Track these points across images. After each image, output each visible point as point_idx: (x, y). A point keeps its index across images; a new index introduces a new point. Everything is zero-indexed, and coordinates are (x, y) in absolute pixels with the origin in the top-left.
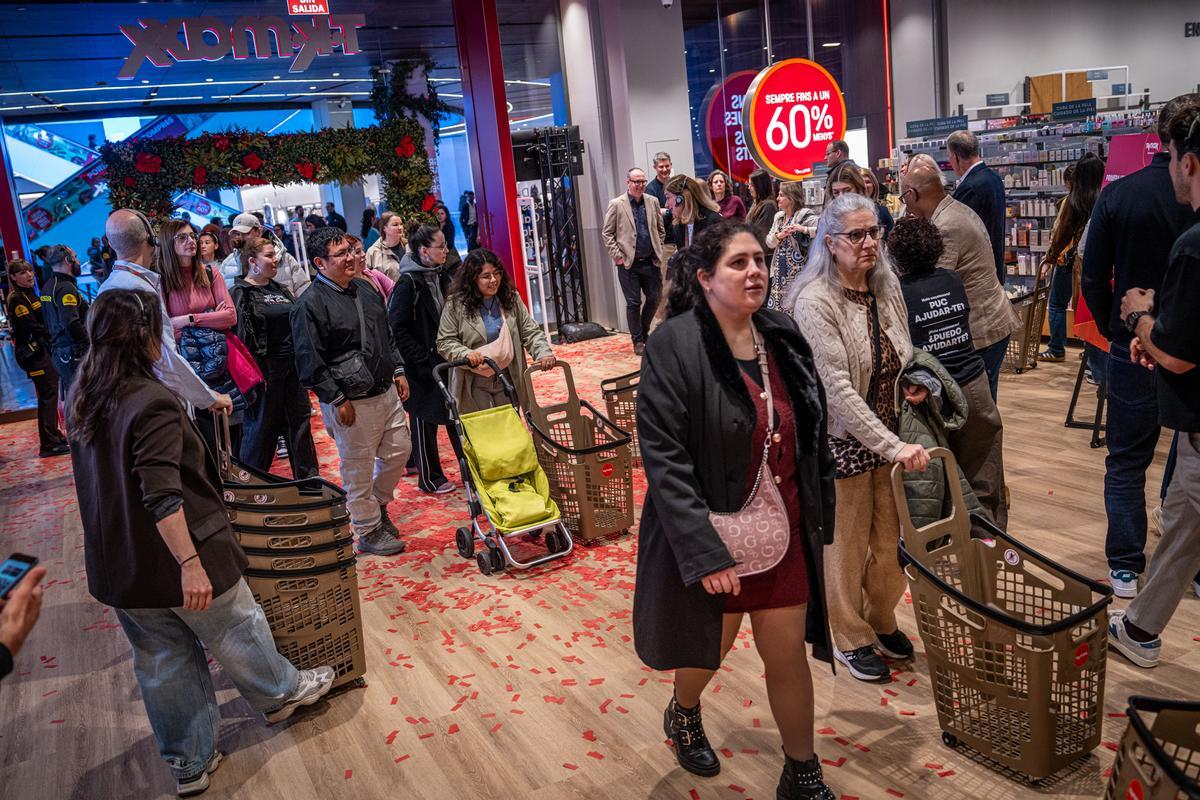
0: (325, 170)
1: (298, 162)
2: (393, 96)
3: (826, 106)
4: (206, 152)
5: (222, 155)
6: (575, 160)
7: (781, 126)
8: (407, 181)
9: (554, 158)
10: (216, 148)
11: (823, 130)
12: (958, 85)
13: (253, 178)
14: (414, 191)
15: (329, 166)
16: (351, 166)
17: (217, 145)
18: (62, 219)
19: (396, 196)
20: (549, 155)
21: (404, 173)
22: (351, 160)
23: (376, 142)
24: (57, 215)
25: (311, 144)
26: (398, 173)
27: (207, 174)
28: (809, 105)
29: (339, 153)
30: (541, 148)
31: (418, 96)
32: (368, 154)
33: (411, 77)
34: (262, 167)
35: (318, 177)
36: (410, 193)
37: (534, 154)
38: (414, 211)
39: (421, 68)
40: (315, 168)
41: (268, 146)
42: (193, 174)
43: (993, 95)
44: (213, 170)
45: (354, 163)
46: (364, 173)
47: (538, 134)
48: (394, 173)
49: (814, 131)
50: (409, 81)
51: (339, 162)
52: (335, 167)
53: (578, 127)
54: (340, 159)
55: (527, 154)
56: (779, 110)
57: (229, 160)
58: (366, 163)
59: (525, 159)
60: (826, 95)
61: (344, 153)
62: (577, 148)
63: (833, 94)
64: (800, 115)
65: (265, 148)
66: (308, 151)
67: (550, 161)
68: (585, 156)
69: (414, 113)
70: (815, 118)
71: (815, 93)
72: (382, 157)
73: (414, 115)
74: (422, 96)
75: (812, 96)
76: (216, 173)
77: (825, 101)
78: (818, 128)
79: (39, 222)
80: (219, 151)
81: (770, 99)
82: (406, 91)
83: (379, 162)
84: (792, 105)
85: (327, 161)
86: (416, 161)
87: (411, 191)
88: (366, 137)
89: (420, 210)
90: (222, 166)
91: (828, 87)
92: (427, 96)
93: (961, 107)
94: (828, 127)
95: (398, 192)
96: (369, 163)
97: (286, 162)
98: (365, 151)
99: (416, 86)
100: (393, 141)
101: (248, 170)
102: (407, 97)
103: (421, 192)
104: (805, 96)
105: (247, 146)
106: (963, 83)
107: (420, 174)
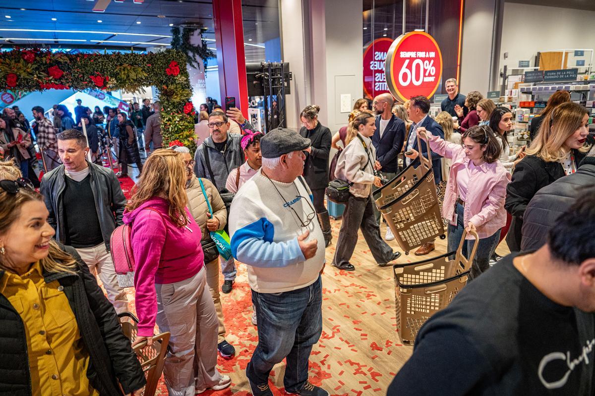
0: (112, 82)
1: (92, 74)
2: (183, 44)
3: (432, 62)
4: (15, 62)
5: (30, 65)
6: (286, 84)
7: (408, 71)
8: (174, 92)
9: (273, 82)
10: (24, 60)
11: (430, 75)
12: (505, 54)
13: (57, 84)
14: (178, 100)
15: (116, 79)
16: (133, 80)
17: (26, 58)
18: (19, 99)
19: (166, 102)
20: (271, 80)
21: (172, 87)
22: (133, 75)
23: (152, 65)
24: (17, 97)
25: (103, 62)
26: (167, 87)
27: (18, 79)
28: (423, 59)
29: (124, 70)
30: (266, 75)
31: (196, 45)
32: (146, 72)
33: (193, 35)
34: (63, 76)
35: (108, 86)
36: (175, 100)
37: (261, 79)
38: (178, 113)
39: (199, 31)
40: (105, 80)
41: (68, 62)
42: (6, 79)
43: (522, 61)
44: (22, 77)
45: (135, 78)
46: (144, 85)
47: (263, 66)
48: (164, 86)
49: (425, 76)
50: (191, 37)
51: (123, 76)
52: (121, 80)
53: (288, 64)
54: (124, 74)
55: (256, 79)
56: (407, 62)
57: (37, 69)
58: (144, 78)
59: (254, 82)
60: (432, 54)
61: (128, 70)
62: (288, 77)
63: (437, 54)
64: (418, 66)
65: (66, 63)
66: (101, 67)
67: (270, 84)
68: (292, 82)
69: (194, 54)
70: (426, 68)
71: (427, 53)
72: (156, 75)
73: (194, 56)
74: (199, 45)
75: (426, 54)
76: (25, 79)
77: (432, 58)
78: (427, 74)
79: (6, 100)
80: (27, 62)
81: (403, 54)
82: (190, 42)
83: (154, 78)
84: (414, 59)
85: (115, 75)
86: (180, 79)
87: (176, 99)
88: (145, 60)
89: (182, 112)
90: (31, 74)
91: (434, 50)
92: (201, 46)
93: (505, 67)
94: (433, 74)
95: (167, 100)
96: (147, 78)
97: (83, 74)
98: (143, 70)
99: (195, 40)
100: (165, 64)
101: (51, 78)
102: (190, 45)
103: (183, 101)
104: (422, 54)
105: (50, 60)
106: (507, 53)
107: (183, 88)
